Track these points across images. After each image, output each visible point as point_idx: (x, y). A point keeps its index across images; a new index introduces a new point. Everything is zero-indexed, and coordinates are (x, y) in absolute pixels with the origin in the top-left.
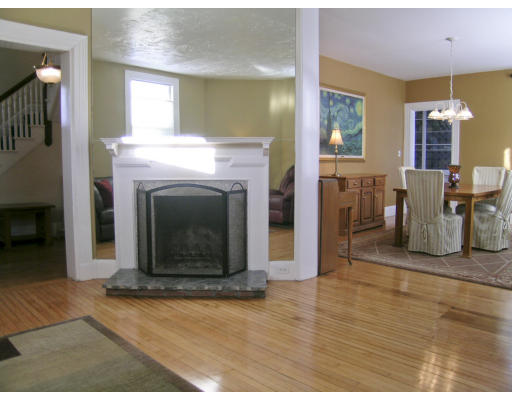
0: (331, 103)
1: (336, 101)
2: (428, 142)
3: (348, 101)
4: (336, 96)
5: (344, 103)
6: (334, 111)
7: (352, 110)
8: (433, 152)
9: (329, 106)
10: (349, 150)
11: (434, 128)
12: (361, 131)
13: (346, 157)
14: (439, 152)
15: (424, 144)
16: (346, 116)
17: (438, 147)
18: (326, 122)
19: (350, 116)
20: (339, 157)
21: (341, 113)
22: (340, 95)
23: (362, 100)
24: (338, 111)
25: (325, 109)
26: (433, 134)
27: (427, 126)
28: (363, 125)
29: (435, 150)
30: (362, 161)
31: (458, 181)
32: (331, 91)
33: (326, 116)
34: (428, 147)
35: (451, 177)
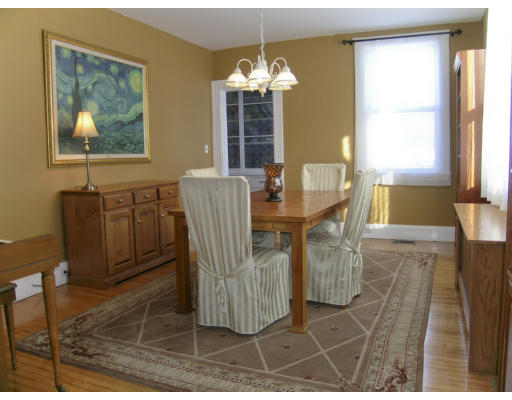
0: (80, 69)
1: (90, 68)
2: (246, 132)
3: (114, 69)
4: (90, 59)
5: (107, 71)
6: (86, 83)
7: (122, 84)
8: (252, 146)
9: (75, 75)
10: (120, 146)
11: (254, 115)
12: (140, 117)
13: (113, 156)
14: (261, 146)
15: (242, 136)
16: (113, 92)
17: (260, 139)
18: (70, 100)
19: (120, 92)
20: (92, 157)
21: (99, 87)
22: (96, 58)
23: (141, 70)
24: (94, 84)
25: (66, 78)
26: (252, 123)
27: (245, 113)
28: (144, 107)
29: (255, 143)
30: (145, 161)
31: (280, 189)
32: (79, 49)
33: (69, 89)
34: (247, 140)
35: (269, 183)
